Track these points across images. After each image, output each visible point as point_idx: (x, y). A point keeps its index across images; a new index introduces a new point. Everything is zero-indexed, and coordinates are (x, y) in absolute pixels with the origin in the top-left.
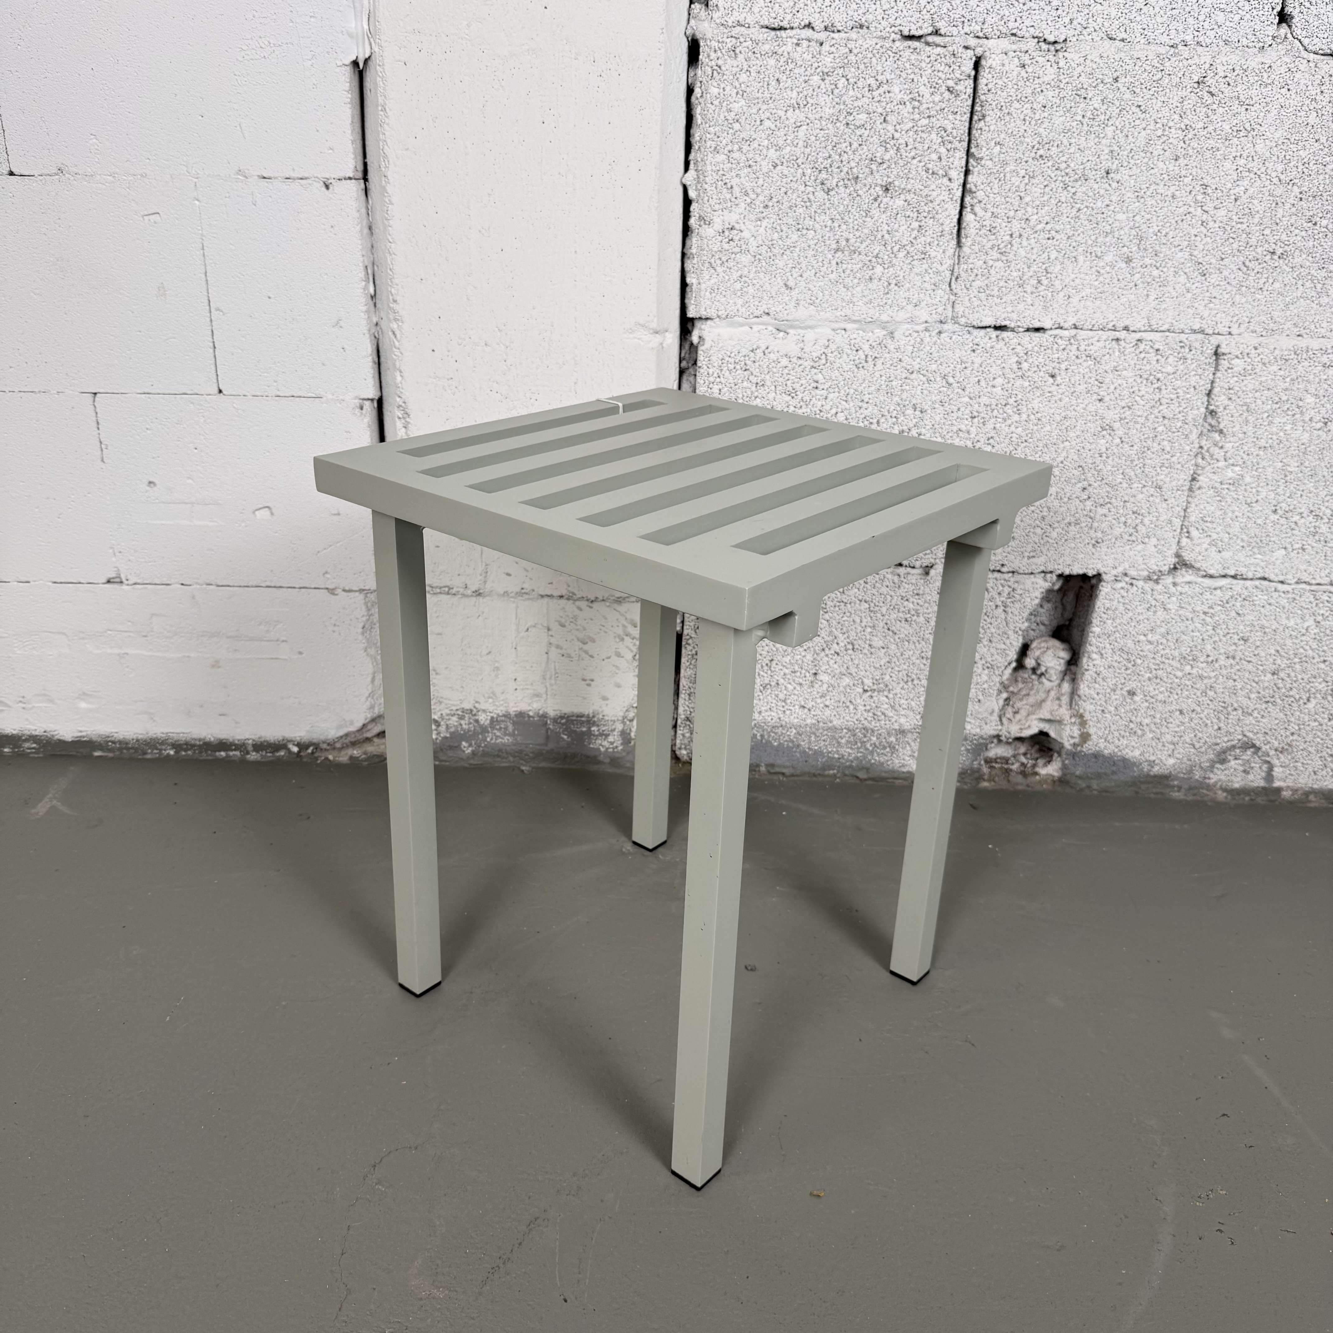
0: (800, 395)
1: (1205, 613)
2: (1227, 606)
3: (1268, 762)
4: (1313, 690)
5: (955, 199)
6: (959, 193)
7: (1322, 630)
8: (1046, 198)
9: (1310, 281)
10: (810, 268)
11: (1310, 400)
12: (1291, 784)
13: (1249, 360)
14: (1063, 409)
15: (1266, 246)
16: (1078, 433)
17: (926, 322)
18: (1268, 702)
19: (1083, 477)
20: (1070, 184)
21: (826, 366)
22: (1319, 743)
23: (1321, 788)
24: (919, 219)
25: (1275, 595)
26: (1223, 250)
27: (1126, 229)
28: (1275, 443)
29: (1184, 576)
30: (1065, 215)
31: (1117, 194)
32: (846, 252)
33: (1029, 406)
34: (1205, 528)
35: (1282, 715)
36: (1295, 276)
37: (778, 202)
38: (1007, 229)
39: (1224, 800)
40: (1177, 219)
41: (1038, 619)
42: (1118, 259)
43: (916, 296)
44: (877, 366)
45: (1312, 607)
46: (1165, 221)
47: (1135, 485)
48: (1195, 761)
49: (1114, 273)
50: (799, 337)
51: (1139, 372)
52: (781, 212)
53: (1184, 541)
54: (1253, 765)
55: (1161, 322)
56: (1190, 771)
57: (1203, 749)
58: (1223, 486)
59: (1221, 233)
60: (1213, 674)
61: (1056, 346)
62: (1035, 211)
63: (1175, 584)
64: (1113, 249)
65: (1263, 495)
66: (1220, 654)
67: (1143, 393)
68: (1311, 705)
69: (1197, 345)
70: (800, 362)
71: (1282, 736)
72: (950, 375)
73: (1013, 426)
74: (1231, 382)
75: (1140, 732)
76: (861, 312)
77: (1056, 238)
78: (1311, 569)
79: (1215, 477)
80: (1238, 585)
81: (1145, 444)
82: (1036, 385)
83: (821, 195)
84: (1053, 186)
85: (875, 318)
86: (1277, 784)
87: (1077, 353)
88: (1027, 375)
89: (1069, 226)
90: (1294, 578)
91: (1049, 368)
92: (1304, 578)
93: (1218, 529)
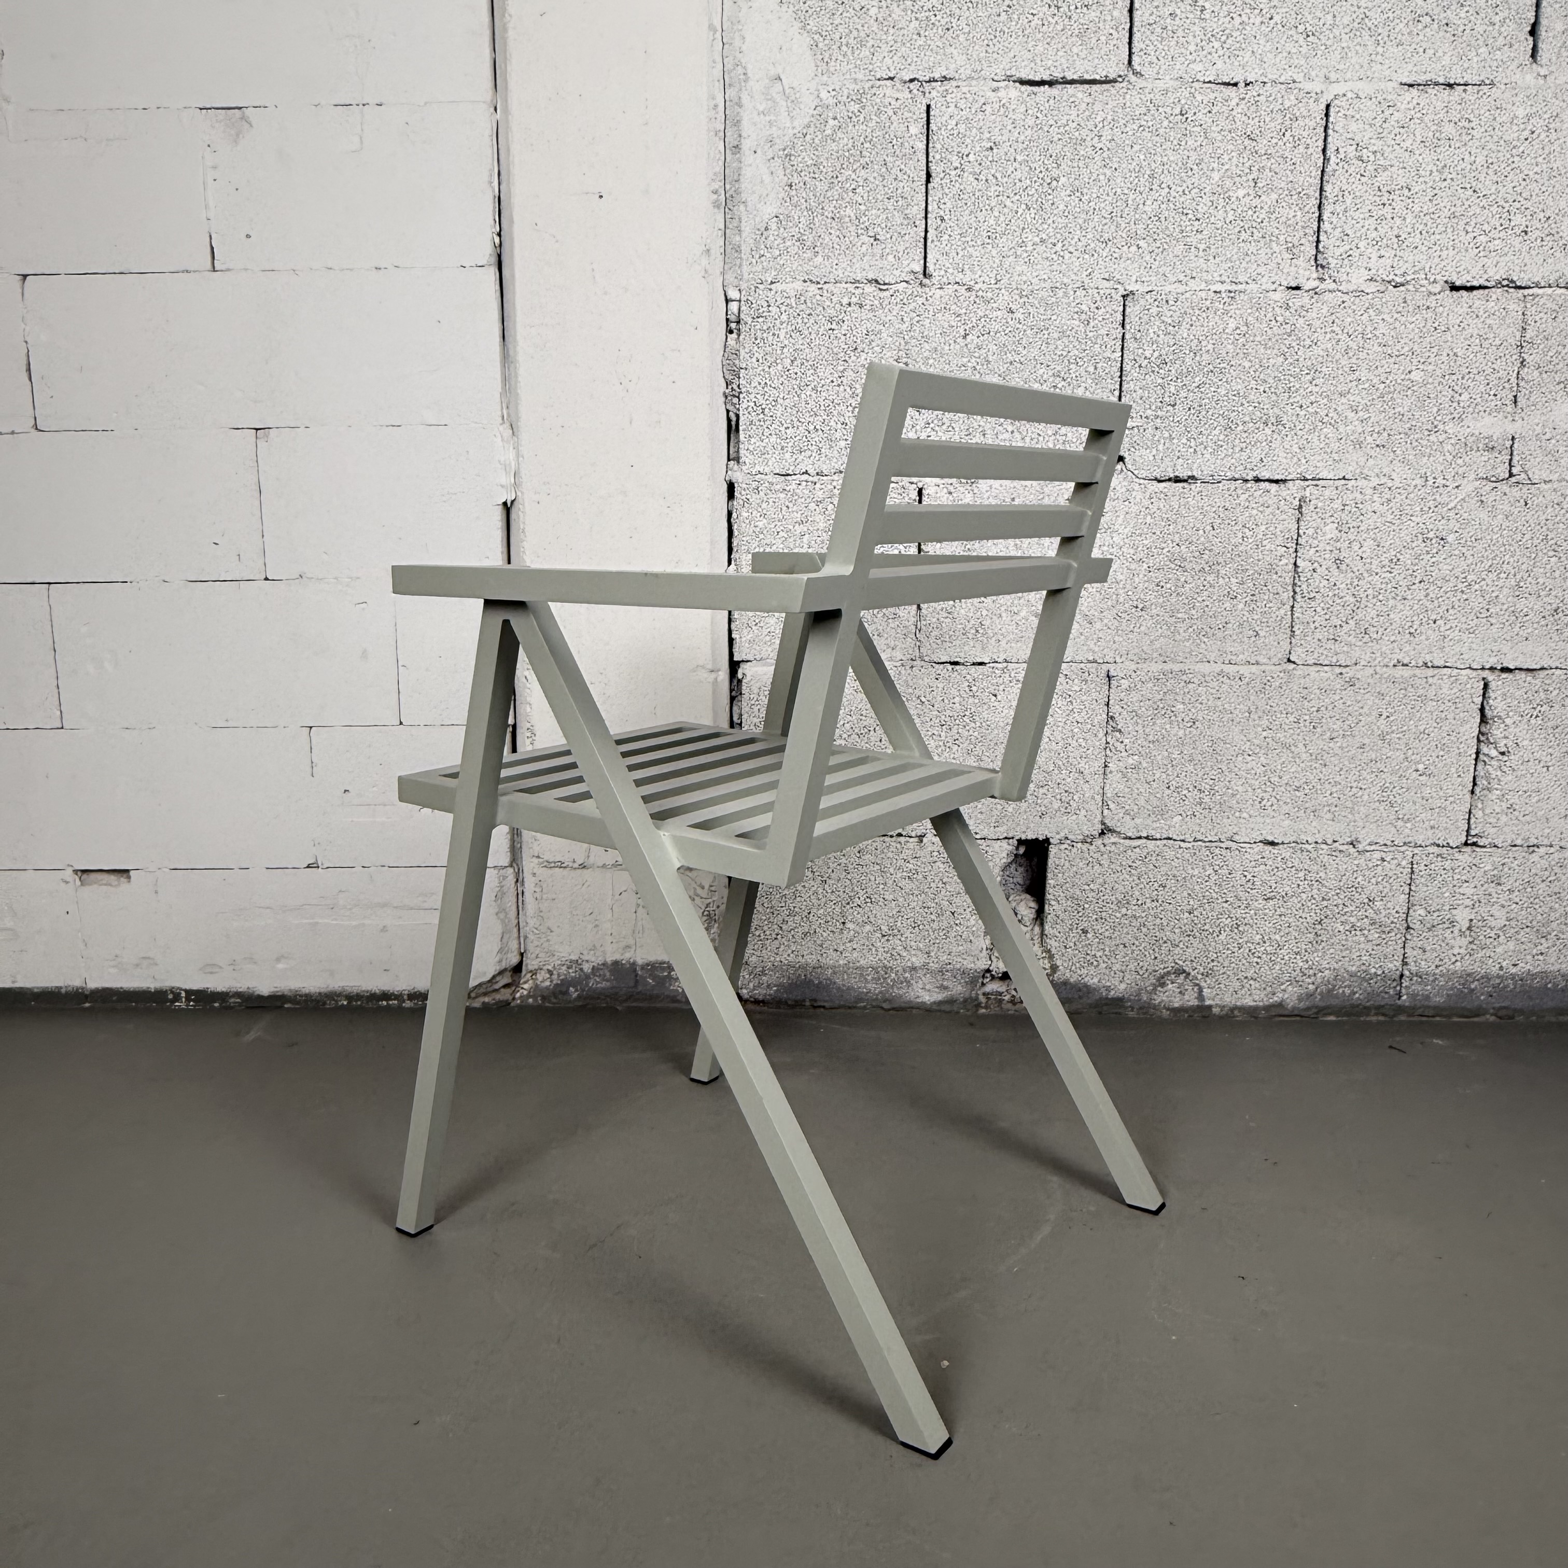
1: (1130, 866)
2: (1146, 860)
3: (1197, 985)
4: (1222, 925)
9: (1165, 625)
12: (1218, 1003)
13: (1132, 680)
14: (1004, 719)
15: (1131, 603)
18: (1189, 936)
22: (1234, 967)
23: (1243, 1005)
25: (1180, 851)
28: (1160, 738)
29: (1110, 839)
33: (980, 718)
35: (1202, 946)
36: (1154, 622)
39: (1168, 1017)
41: (1015, 880)
42: (1029, 615)
43: (892, 644)
45: (1209, 860)
47: (1064, 772)
48: (1141, 986)
49: (1028, 625)
53: (1106, 812)
54: (1186, 987)
56: (1139, 994)
57: (1146, 976)
58: (1128, 770)
60: (1143, 915)
61: (994, 674)
63: (1104, 845)
65: (1157, 776)
66: (1146, 898)
67: (1060, 706)
68: (1222, 937)
69: (1093, 670)
71: (1205, 962)
72: (922, 697)
73: (970, 732)
74: (1121, 696)
75: (1095, 963)
77: (985, 603)
78: (1203, 830)
79: (1121, 764)
80: (1151, 844)
81: (1066, 742)
82: (983, 702)
86: (1208, 1003)
87: (1009, 680)
88: (976, 695)
90: (1191, 837)
91: (992, 689)
92: (1199, 837)
93: (1129, 802)
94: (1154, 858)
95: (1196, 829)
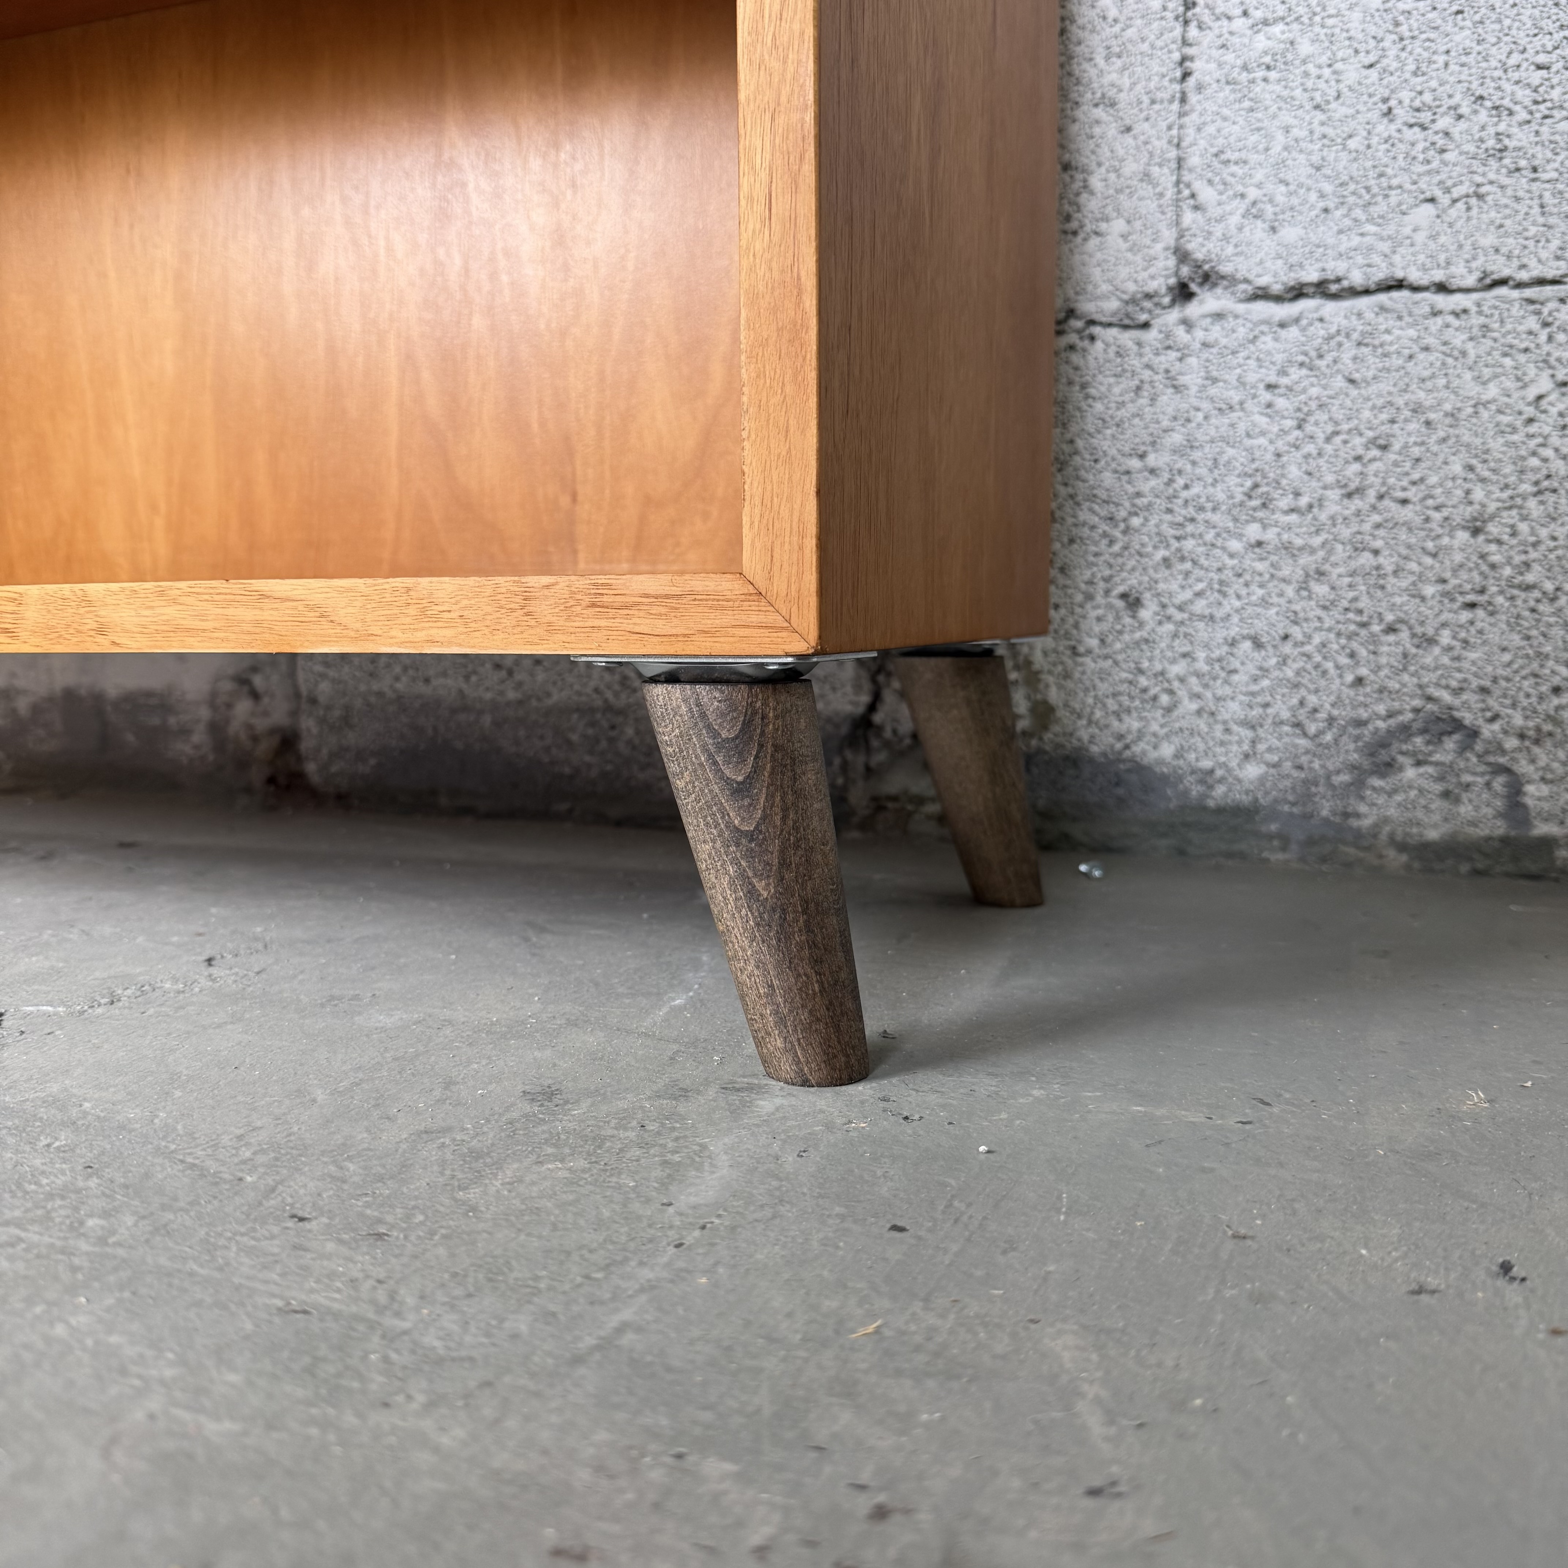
2: (1321, 363)
18: (1472, 606)
25: (1436, 324)
29: (1206, 303)
34: (1230, 179)
35: (1516, 639)
45: (1538, 346)
48: (1311, 769)
53: (1188, 217)
54: (1467, 778)
56: (1307, 798)
57: (1327, 737)
58: (1253, 75)
63: (1189, 325)
66: (1325, 488)
71: (1528, 696)
75: (1165, 699)
78: (1511, 245)
80: (1336, 310)
86: (1539, 828)
90: (1472, 272)
92: (1501, 271)
93: (1259, 176)
94: (1346, 357)
95: (1489, 240)
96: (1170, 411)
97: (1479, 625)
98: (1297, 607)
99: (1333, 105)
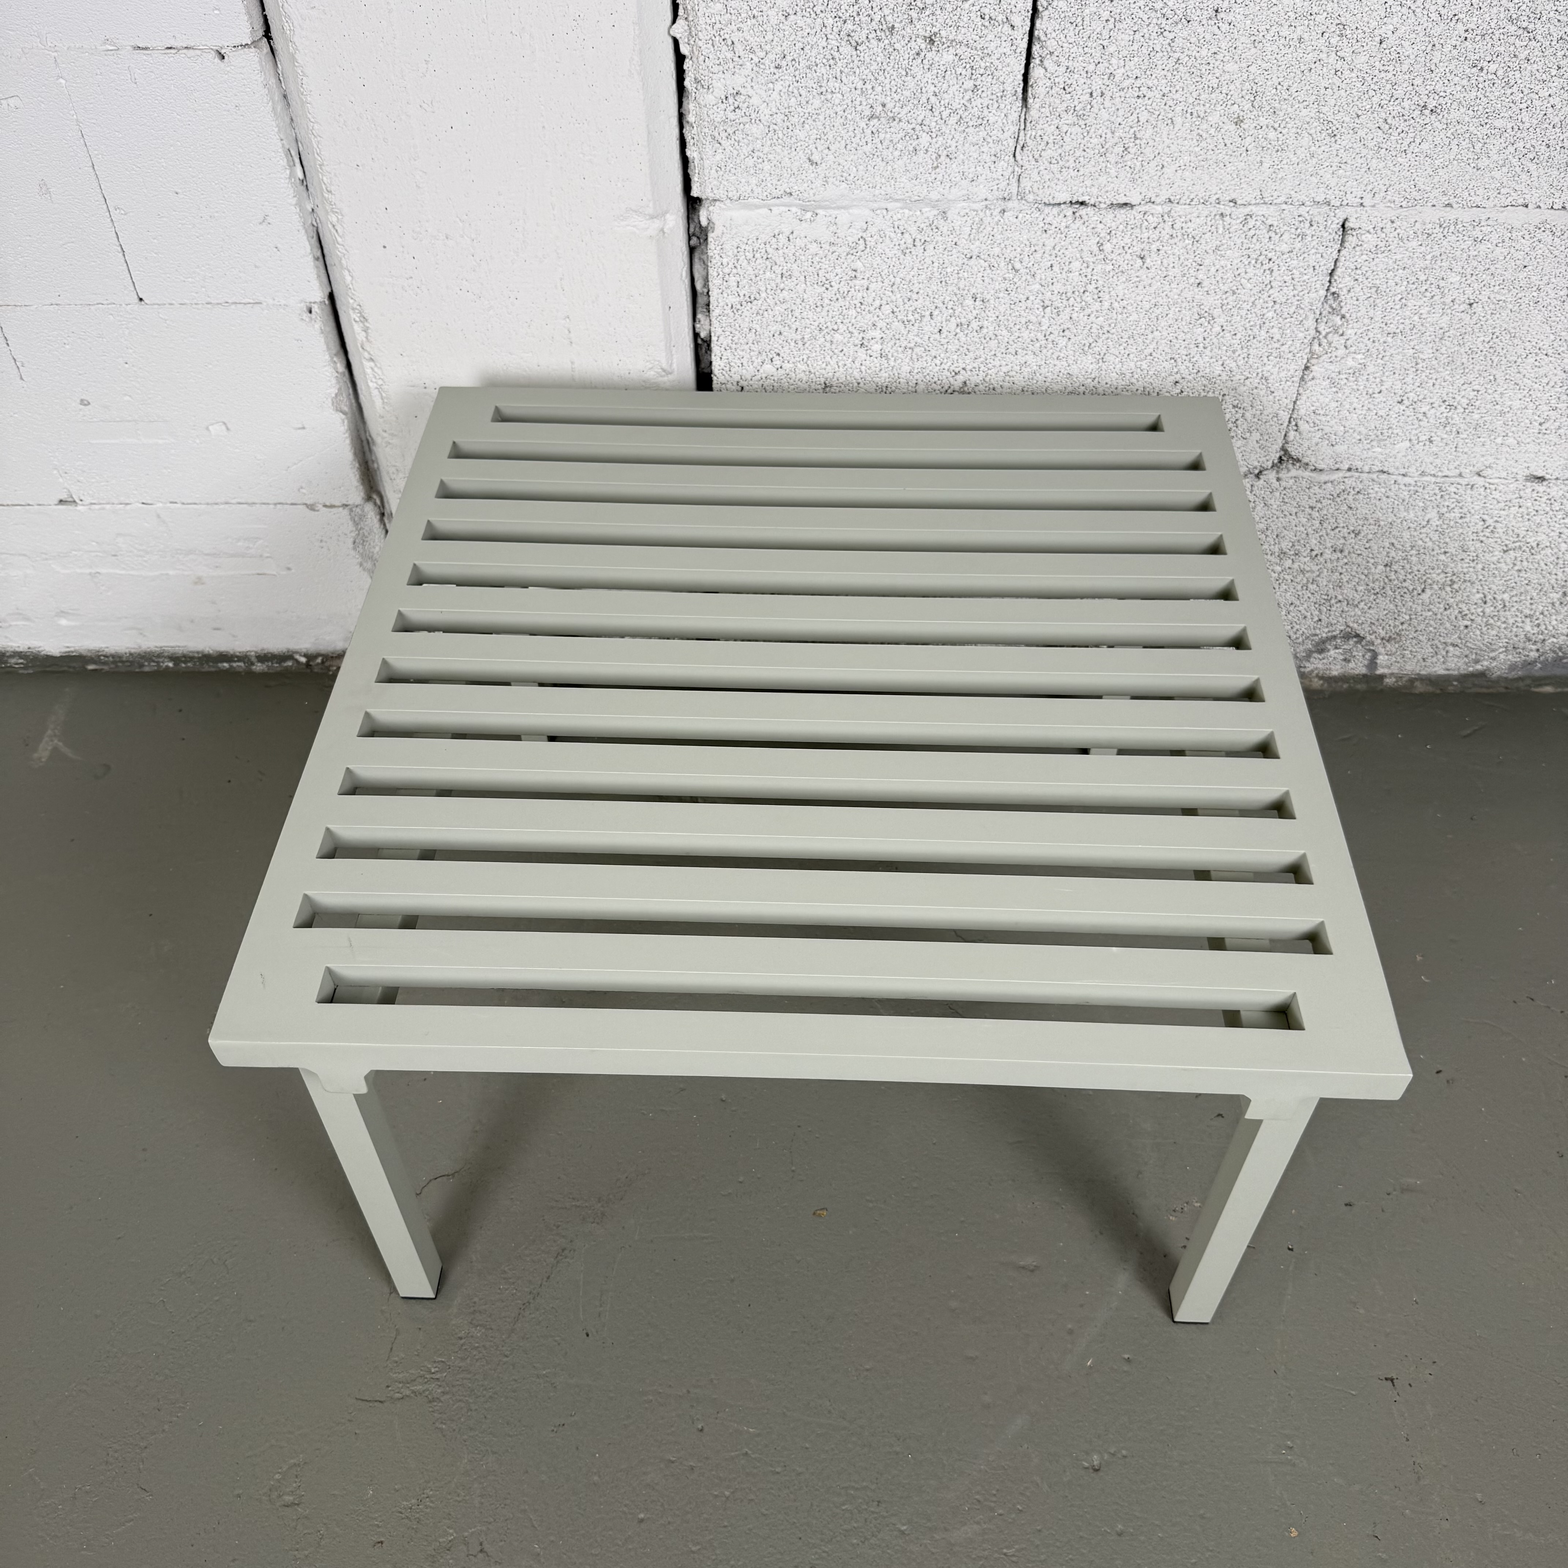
0: (836, 286)
1: (1312, 508)
2: (1338, 500)
3: (1373, 651)
4: (1429, 581)
5: (1018, 51)
6: (1024, 45)
7: (1446, 522)
8: (1135, 47)
9: (1467, 140)
10: (839, 139)
11: (1455, 278)
12: (1396, 671)
13: (1383, 235)
14: (1153, 295)
15: (1416, 98)
16: (1170, 322)
17: (986, 200)
18: (1376, 594)
19: (1176, 370)
20: (1167, 28)
21: (866, 252)
22: (1431, 632)
23: (1429, 674)
24: (974, 77)
25: (1393, 490)
26: (1360, 105)
27: (1237, 82)
28: (1407, 328)
29: (1290, 471)
30: (1160, 67)
31: (1229, 38)
32: (882, 119)
33: (1113, 293)
34: (1316, 421)
35: (1392, 606)
36: (1448, 135)
37: (794, 60)
38: (1086, 86)
39: (1319, 688)
40: (1303, 68)
42: (1225, 120)
43: (973, 169)
44: (928, 251)
45: (1435, 500)
46: (1288, 70)
49: (1220, 137)
50: (830, 219)
51: (1247, 252)
52: (797, 73)
53: (1292, 434)
54: (1355, 653)
55: (1275, 194)
57: (1301, 640)
58: (1341, 376)
59: (1359, 85)
60: (1316, 568)
61: (1146, 223)
62: (1122, 62)
63: (1278, 479)
64: (1219, 108)
65: (1387, 385)
66: (1326, 548)
67: (1250, 275)
68: (1425, 596)
69: (1321, 219)
70: (835, 248)
71: (1390, 625)
72: (1017, 260)
73: (1092, 316)
74: (1359, 261)
76: (905, 190)
77: (1148, 96)
78: (1438, 462)
79: (1332, 367)
80: (1352, 480)
81: (1250, 332)
82: (1121, 269)
83: (847, 50)
84: (1145, 31)
85: (922, 196)
86: (1380, 671)
87: (1171, 231)
88: (1110, 258)
89: (1164, 81)
90: (1417, 471)
91: (1137, 249)
92: (1431, 470)
93: (1332, 422)
94: (1350, 497)
95: (1428, 460)
96: (1261, 514)
97: (1378, 601)
98: (1300, 593)
99: (1376, 395)
